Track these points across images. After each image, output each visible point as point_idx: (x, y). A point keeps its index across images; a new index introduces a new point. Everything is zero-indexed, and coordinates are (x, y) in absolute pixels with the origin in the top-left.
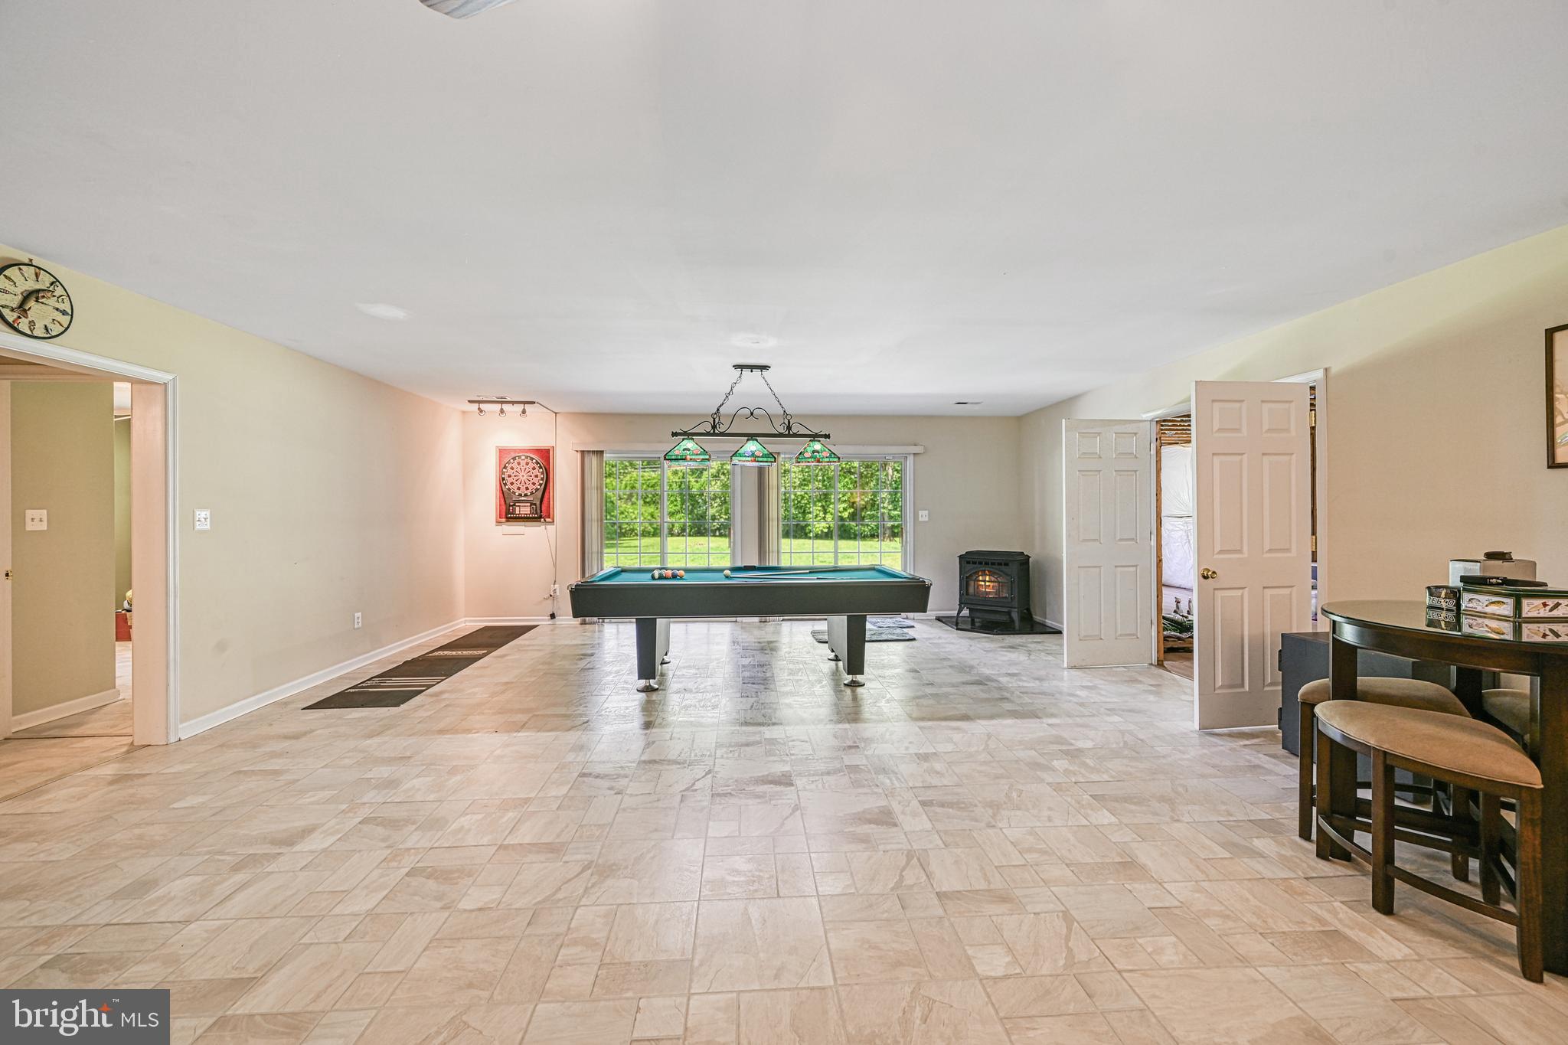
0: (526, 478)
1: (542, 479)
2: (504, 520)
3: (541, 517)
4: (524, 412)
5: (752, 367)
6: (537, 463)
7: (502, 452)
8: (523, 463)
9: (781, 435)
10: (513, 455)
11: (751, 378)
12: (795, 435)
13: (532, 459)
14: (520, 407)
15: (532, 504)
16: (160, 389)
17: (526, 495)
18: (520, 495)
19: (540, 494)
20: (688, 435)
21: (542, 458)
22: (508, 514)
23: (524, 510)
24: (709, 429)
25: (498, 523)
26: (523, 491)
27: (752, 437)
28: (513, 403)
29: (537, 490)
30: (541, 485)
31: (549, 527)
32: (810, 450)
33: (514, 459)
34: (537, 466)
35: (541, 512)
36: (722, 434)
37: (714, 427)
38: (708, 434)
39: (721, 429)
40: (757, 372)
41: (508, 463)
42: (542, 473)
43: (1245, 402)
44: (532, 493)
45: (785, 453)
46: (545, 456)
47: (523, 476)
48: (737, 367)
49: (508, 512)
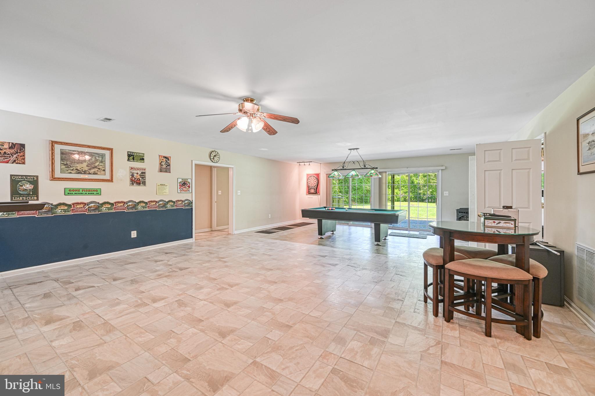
0: (313, 183)
1: (317, 182)
2: (308, 194)
3: (317, 193)
4: (309, 164)
5: (354, 149)
6: (316, 178)
7: (308, 175)
8: (312, 178)
9: (363, 169)
10: (310, 176)
11: (354, 152)
12: (367, 168)
13: (314, 177)
14: (308, 163)
15: (314, 189)
16: (232, 168)
17: (313, 187)
18: (312, 187)
19: (316, 187)
20: (336, 170)
21: (317, 176)
22: (309, 193)
23: (312, 191)
24: (342, 168)
25: (307, 195)
26: (312, 186)
27: (354, 169)
28: (307, 162)
29: (316, 185)
30: (316, 184)
31: (319, 196)
32: (370, 173)
33: (310, 177)
34: (316, 179)
35: (316, 192)
36: (345, 169)
37: (343, 167)
38: (341, 169)
39: (345, 168)
40: (355, 150)
41: (309, 178)
42: (317, 181)
43: (502, 150)
44: (314, 186)
45: (388, 172)
46: (318, 176)
47: (312, 182)
48: (349, 149)
49: (309, 192)
